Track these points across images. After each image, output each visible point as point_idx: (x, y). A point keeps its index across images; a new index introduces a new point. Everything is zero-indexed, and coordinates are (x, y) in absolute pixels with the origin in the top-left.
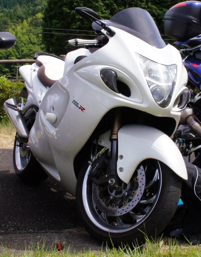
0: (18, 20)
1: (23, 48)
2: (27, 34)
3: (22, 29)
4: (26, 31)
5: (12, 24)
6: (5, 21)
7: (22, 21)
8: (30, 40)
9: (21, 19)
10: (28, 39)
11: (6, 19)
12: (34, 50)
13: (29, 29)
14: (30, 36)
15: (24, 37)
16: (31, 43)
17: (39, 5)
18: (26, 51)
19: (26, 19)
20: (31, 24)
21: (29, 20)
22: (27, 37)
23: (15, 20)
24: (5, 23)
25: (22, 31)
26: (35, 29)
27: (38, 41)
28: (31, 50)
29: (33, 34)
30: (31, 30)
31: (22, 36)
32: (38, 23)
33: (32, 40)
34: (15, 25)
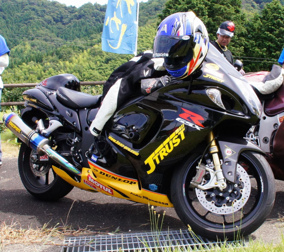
0: (79, 50)
1: (84, 73)
2: (88, 61)
3: (83, 57)
4: (86, 59)
5: (75, 53)
6: (69, 51)
7: (83, 51)
8: (90, 66)
9: (81, 49)
10: (88, 65)
11: (70, 49)
12: (94, 74)
13: (88, 57)
14: (90, 63)
15: (85, 64)
16: (91, 68)
17: (94, 38)
18: (87, 75)
19: (86, 49)
20: (90, 53)
21: (89, 50)
22: (87, 64)
23: (77, 51)
24: (69, 53)
25: (83, 59)
26: (94, 57)
27: (96, 67)
28: (91, 74)
29: (92, 61)
30: (90, 58)
31: (83, 63)
32: (96, 53)
33: (91, 66)
34: (77, 54)
